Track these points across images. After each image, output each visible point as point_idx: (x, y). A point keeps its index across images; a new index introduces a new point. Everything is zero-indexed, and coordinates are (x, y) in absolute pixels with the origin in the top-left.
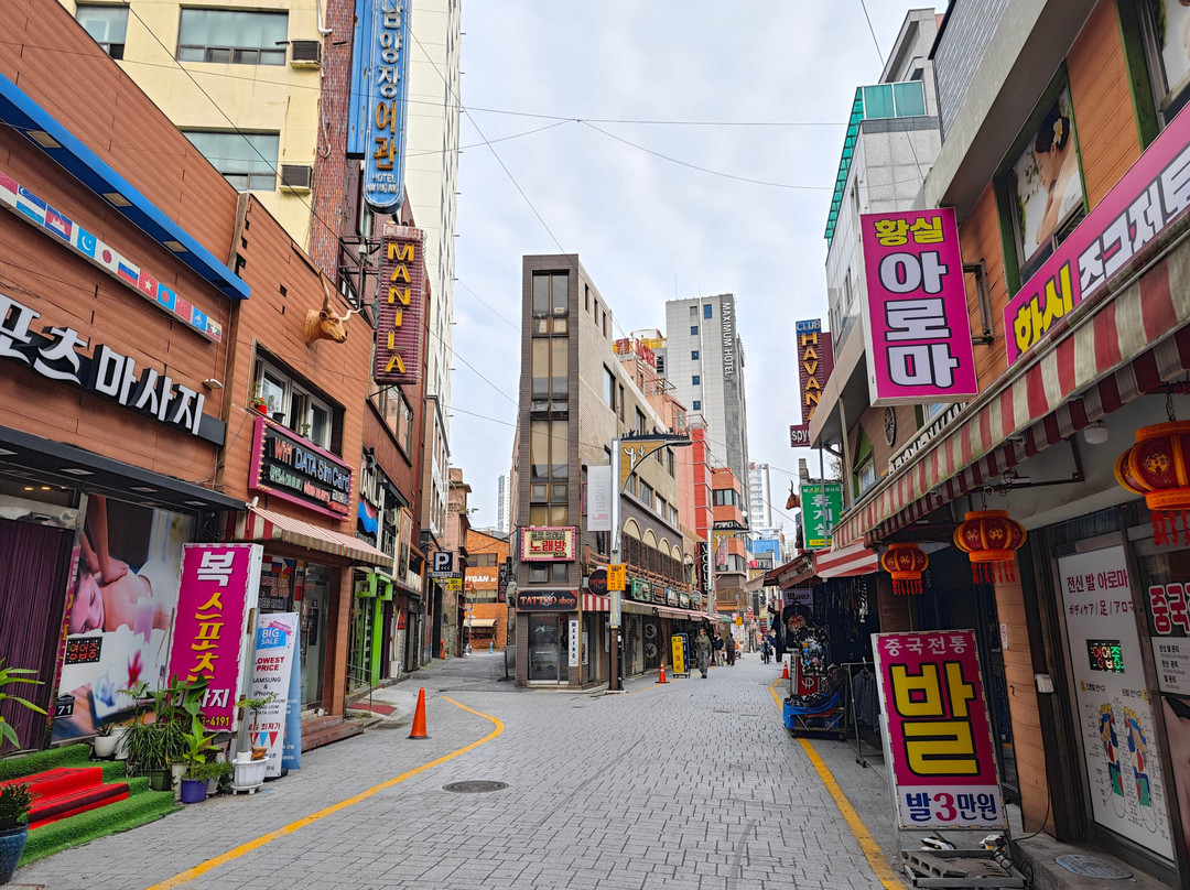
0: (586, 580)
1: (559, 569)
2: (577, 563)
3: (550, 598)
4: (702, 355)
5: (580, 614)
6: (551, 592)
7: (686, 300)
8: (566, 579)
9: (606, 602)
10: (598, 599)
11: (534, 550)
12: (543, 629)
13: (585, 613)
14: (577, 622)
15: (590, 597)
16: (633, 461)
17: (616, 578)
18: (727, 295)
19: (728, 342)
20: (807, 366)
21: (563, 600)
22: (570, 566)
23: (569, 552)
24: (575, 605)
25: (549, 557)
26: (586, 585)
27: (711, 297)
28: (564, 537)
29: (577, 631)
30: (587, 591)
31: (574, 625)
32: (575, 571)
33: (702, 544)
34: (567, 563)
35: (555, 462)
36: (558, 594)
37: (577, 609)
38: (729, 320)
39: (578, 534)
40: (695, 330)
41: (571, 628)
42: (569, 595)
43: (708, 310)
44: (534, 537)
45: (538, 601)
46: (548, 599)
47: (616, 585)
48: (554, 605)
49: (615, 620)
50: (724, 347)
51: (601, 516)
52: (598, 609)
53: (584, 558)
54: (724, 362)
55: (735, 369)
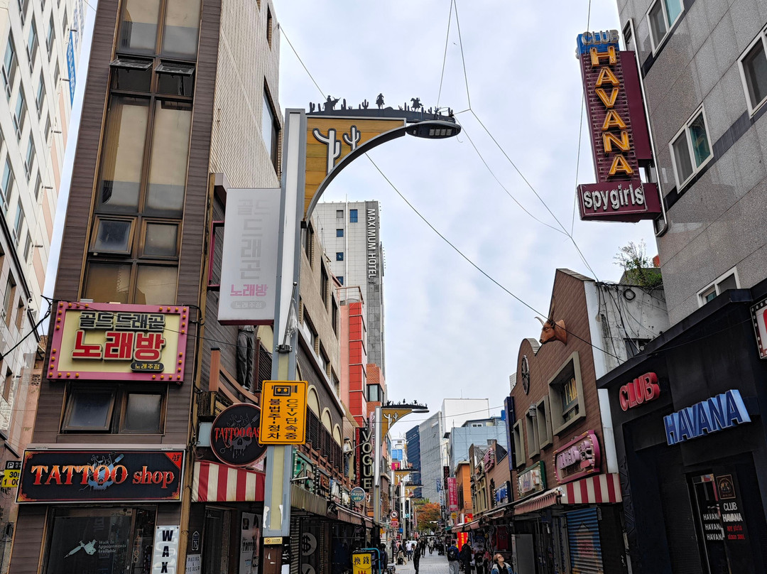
0: (206, 429)
1: (144, 404)
2: (188, 391)
3: (111, 469)
4: (347, 257)
5: (185, 512)
6: (115, 454)
7: (333, 203)
8: (157, 426)
9: (251, 479)
10: (232, 474)
11: (84, 355)
12: (90, 549)
13: (199, 508)
14: (176, 530)
15: (214, 470)
16: (332, 156)
17: (284, 410)
18: (373, 202)
19: (373, 244)
20: (603, 95)
21: (144, 474)
22: (170, 396)
23: (170, 364)
24: (174, 487)
25: (121, 372)
26: (205, 439)
27: (357, 203)
28: (160, 328)
29: (174, 552)
30: (206, 456)
31: (167, 536)
32: (180, 408)
33: (362, 429)
34: (161, 388)
35: (156, 177)
36: (134, 460)
37: (180, 497)
38: (373, 225)
39: (196, 324)
40: (340, 233)
41: (159, 545)
42: (159, 460)
43: (354, 215)
44: (87, 326)
45: (78, 476)
46: (105, 472)
47: (283, 432)
48: (119, 487)
49: (275, 524)
50: (368, 250)
51: (251, 290)
52: (231, 496)
53: (205, 381)
54: (368, 264)
55: (378, 272)
